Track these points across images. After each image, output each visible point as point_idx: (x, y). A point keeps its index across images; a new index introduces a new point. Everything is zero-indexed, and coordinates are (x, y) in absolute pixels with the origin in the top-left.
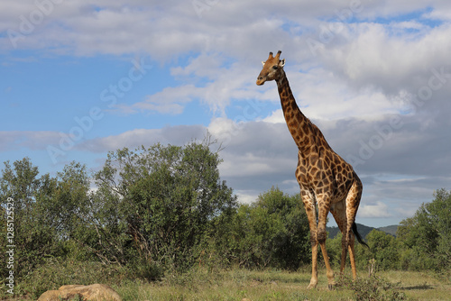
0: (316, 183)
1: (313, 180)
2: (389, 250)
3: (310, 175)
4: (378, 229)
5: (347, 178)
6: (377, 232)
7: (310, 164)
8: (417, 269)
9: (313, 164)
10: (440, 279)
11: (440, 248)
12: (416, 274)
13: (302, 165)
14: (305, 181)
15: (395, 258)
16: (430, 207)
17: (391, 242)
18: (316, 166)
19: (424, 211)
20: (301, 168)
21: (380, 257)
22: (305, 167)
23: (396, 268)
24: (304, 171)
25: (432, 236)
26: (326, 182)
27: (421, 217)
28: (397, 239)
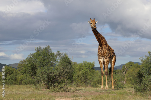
0: (106, 55)
1: (105, 54)
2: (13, 75)
3: (104, 53)
4: (8, 65)
5: (113, 54)
6: (8, 67)
7: (104, 49)
8: (26, 84)
9: (105, 49)
10: (36, 88)
11: (37, 74)
12: (25, 86)
13: (100, 49)
14: (102, 55)
15: (16, 79)
16: (34, 55)
17: (14, 72)
18: (106, 50)
19: (31, 57)
20: (100, 50)
21: (8, 79)
22: (102, 50)
23: (16, 84)
24: (102, 51)
25: (34, 68)
26: (109, 55)
27: (30, 60)
28: (18, 70)
